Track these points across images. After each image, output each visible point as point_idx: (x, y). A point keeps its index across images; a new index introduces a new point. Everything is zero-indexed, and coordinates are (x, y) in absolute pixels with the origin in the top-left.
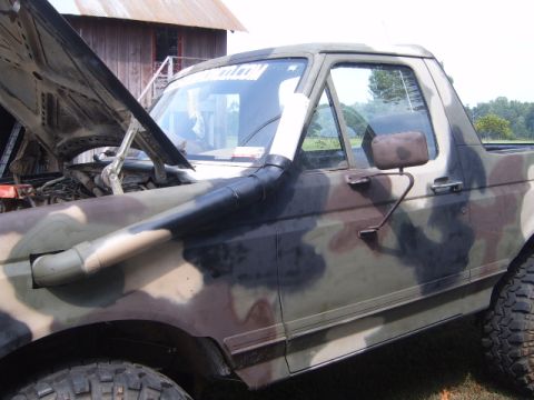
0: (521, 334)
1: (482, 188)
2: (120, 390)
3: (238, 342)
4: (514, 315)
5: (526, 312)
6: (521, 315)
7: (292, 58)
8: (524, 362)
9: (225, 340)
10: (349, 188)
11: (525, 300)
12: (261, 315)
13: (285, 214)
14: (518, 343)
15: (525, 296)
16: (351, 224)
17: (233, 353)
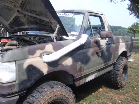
0: (118, 75)
1: (113, 44)
2: (60, 87)
3: (77, 76)
4: (116, 71)
5: (119, 70)
6: (118, 71)
7: (80, 13)
8: (118, 81)
9: (74, 75)
10: (94, 42)
11: (118, 68)
12: (80, 70)
13: (84, 48)
14: (117, 77)
15: (118, 67)
16: (95, 50)
17: (76, 78)
